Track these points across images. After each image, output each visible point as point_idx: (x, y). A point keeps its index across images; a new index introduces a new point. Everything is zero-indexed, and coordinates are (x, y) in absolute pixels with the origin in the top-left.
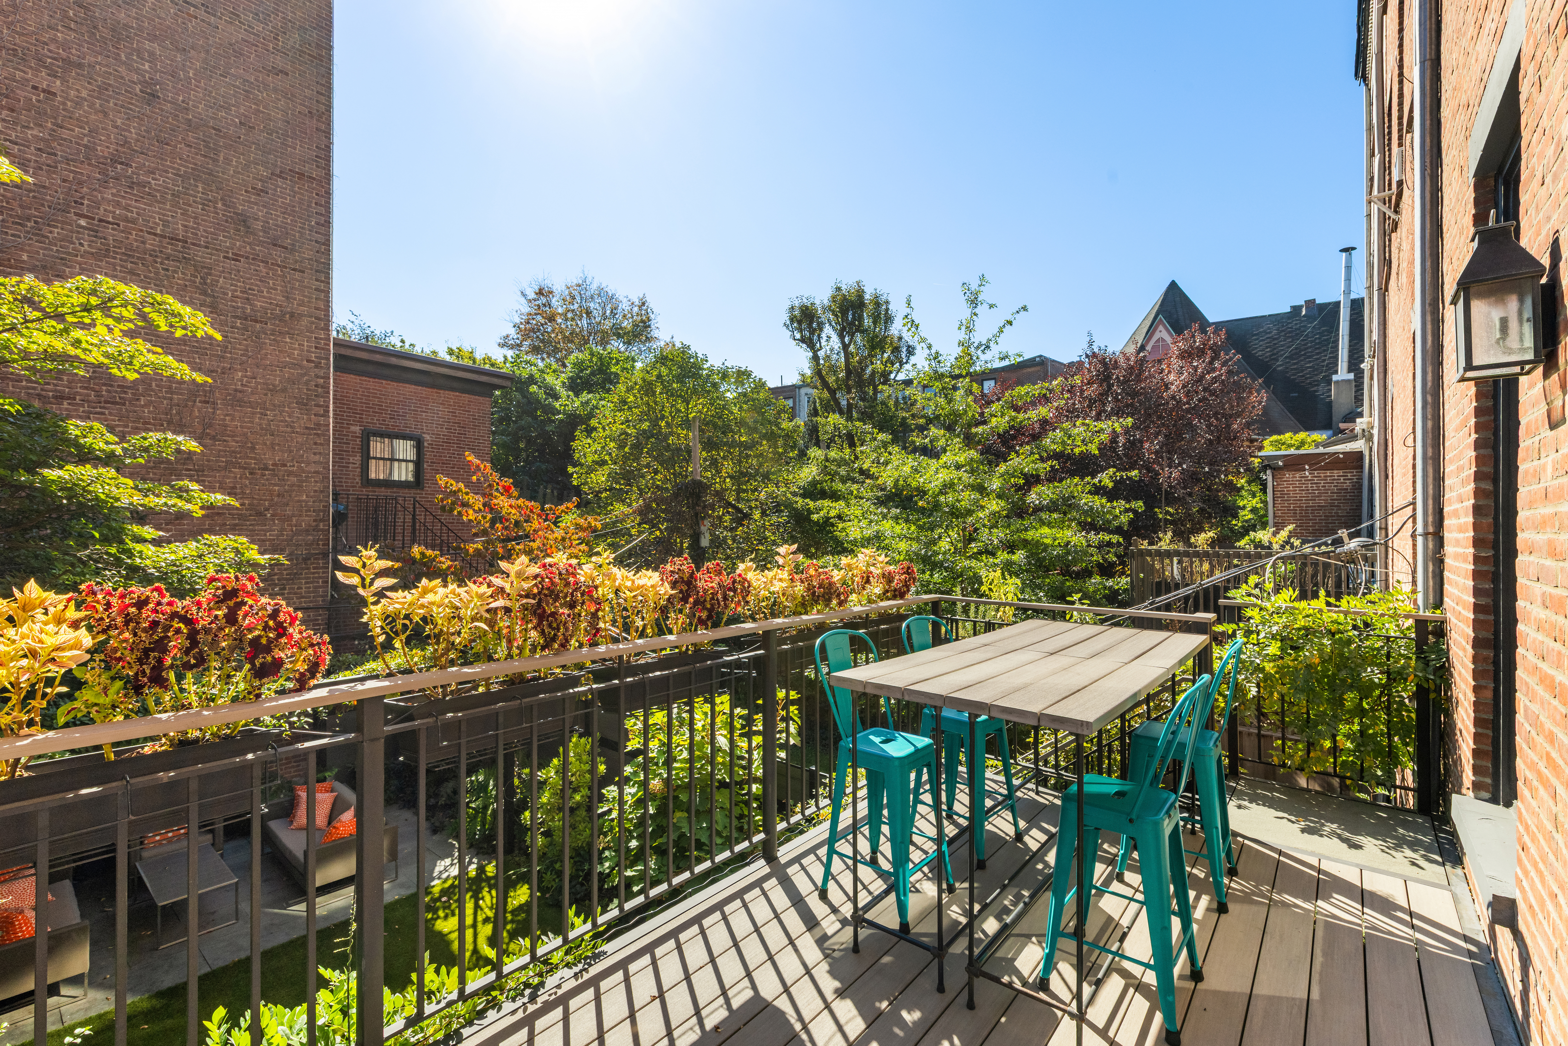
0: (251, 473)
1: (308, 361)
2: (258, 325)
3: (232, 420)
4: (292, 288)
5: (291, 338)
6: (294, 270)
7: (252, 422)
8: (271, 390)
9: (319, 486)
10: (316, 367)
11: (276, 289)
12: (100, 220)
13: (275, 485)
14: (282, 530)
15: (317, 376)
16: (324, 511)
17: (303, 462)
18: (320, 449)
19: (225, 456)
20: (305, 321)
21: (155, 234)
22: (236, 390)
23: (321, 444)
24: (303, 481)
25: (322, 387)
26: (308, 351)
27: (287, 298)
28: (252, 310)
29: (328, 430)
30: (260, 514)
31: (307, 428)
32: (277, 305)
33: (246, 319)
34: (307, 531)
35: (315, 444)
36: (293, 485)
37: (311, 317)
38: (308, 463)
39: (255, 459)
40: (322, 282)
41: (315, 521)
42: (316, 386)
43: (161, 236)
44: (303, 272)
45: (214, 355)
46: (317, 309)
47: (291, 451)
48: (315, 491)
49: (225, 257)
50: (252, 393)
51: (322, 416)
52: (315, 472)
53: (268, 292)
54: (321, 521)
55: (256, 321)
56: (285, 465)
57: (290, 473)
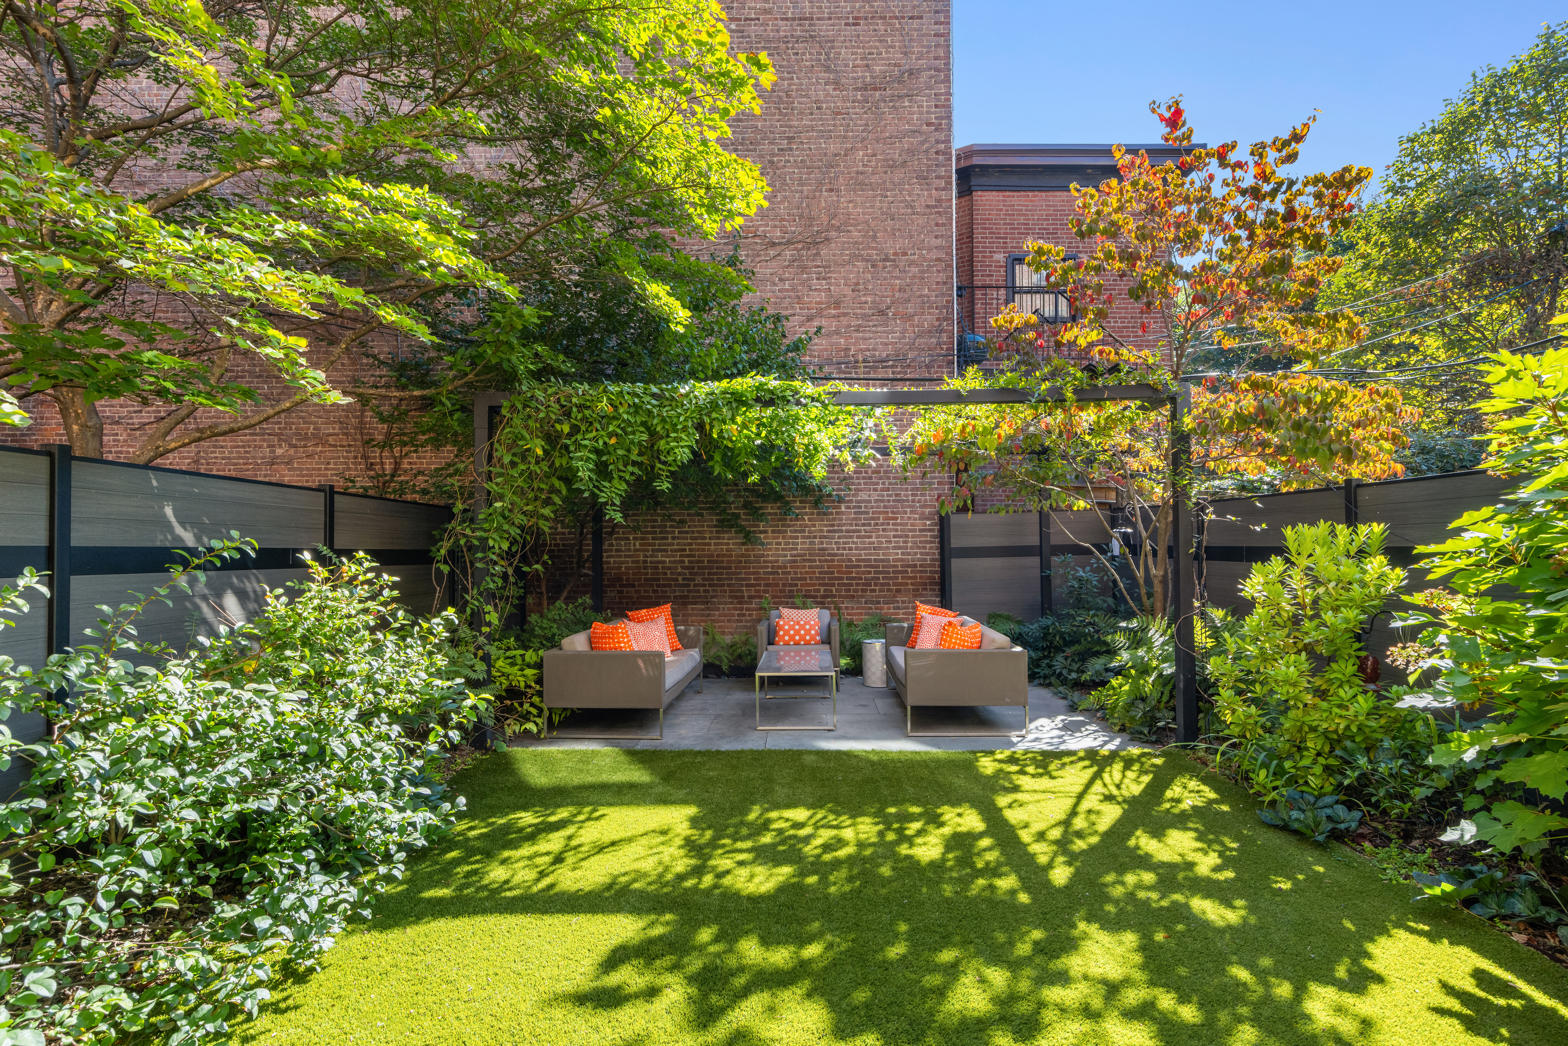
0: (873, 266)
1: (928, 124)
2: (877, 93)
3: (855, 207)
4: (911, 40)
5: (910, 101)
6: (911, 18)
7: (872, 207)
8: (891, 167)
9: (942, 277)
10: (936, 130)
11: (894, 47)
12: (746, 19)
13: (897, 278)
14: (904, 331)
15: (937, 142)
16: (946, 307)
17: (923, 248)
18: (942, 230)
19: (849, 249)
20: (924, 77)
21: (787, 19)
22: (857, 173)
23: (944, 225)
24: (923, 272)
25: (944, 153)
26: (928, 113)
27: (905, 54)
28: (872, 77)
29: (951, 207)
30: (882, 313)
31: (928, 206)
32: (895, 65)
33: (866, 89)
34: (930, 331)
35: (937, 225)
36: (914, 277)
37: (930, 69)
38: (930, 250)
39: (875, 249)
40: (941, 23)
41: (938, 319)
42: (937, 153)
43: (794, 19)
44: (921, 18)
45: (837, 137)
46: (936, 58)
47: (911, 237)
48: (938, 283)
49: (847, 24)
50: (873, 174)
51: (944, 189)
52: (938, 260)
53: (887, 52)
54: (946, 319)
55: (875, 89)
56: (905, 254)
57: (911, 263)
